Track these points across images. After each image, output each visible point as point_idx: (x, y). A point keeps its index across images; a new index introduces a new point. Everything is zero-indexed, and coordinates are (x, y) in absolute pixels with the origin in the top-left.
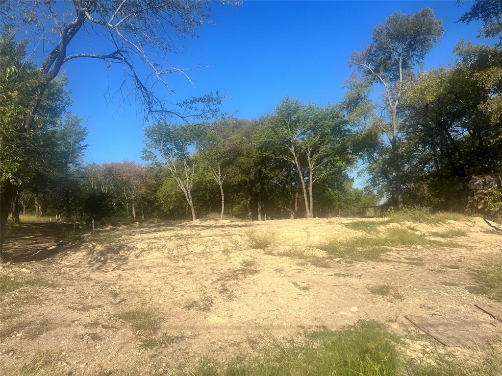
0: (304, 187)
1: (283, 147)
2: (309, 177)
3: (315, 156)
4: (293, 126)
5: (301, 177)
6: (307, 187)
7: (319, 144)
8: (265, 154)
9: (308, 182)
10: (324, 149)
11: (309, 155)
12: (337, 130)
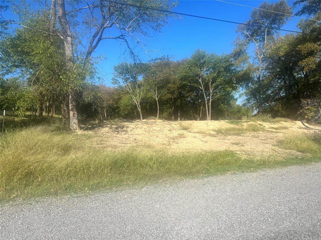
0: (206, 102)
1: (195, 79)
2: (210, 96)
3: (214, 85)
4: (201, 66)
5: (205, 97)
6: (208, 103)
7: (216, 77)
8: (184, 83)
9: (209, 100)
10: (219, 80)
11: (210, 83)
12: (227, 69)
